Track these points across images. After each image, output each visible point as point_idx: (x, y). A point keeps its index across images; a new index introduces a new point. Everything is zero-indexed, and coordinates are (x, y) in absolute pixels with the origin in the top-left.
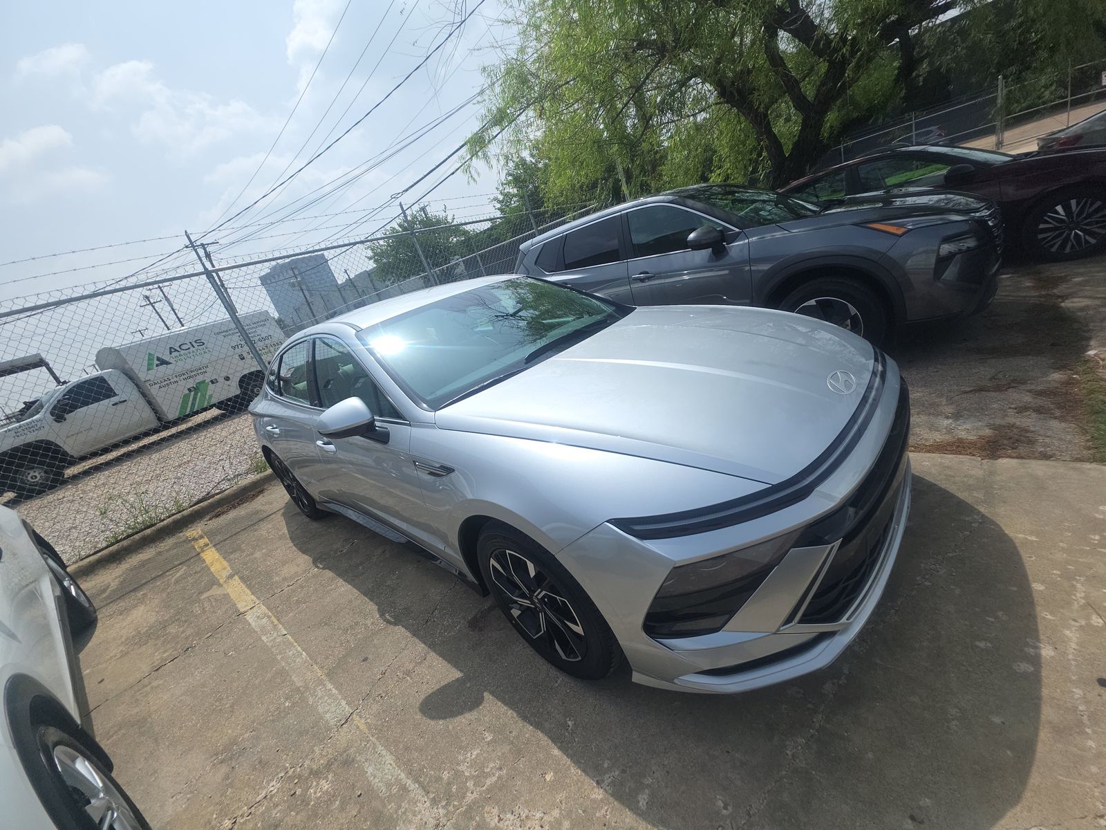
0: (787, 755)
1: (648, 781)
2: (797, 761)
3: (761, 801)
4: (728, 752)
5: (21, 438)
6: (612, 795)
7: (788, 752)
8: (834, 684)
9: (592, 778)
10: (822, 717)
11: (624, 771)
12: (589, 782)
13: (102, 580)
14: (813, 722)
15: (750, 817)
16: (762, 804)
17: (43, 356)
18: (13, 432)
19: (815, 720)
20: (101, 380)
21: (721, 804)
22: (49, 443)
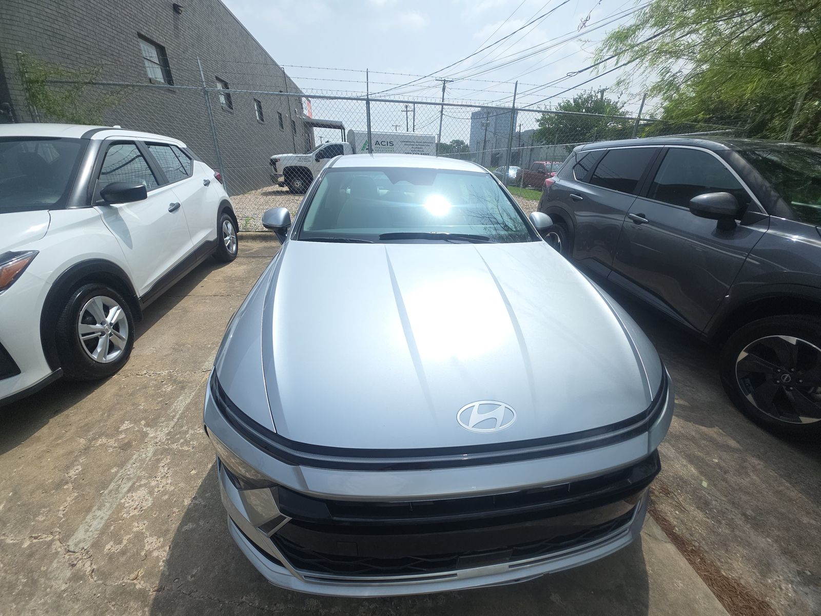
0: (242, 598)
1: (201, 523)
2: (238, 607)
3: (202, 596)
4: (234, 558)
5: (301, 162)
6: (188, 509)
7: (244, 597)
8: (317, 606)
9: (197, 493)
10: (282, 610)
11: (205, 506)
12: (193, 494)
13: (254, 245)
14: (275, 605)
15: (189, 595)
16: (199, 598)
17: (344, 123)
18: (298, 158)
19: (278, 605)
20: (341, 146)
21: (195, 571)
22: (308, 170)
